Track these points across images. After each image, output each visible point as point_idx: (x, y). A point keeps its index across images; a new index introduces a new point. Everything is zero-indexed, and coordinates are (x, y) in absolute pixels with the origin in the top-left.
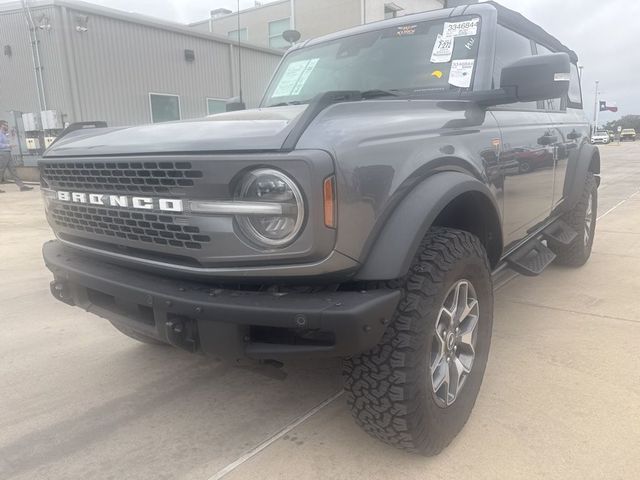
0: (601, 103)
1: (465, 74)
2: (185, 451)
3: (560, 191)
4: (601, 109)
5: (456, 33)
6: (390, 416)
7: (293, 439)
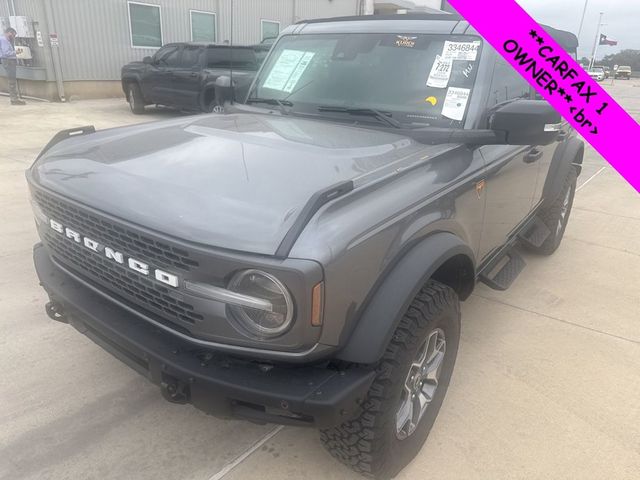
0: (602, 36)
1: (459, 105)
2: (174, 458)
3: (539, 193)
4: (601, 43)
5: (455, 54)
6: (357, 438)
7: (271, 450)
